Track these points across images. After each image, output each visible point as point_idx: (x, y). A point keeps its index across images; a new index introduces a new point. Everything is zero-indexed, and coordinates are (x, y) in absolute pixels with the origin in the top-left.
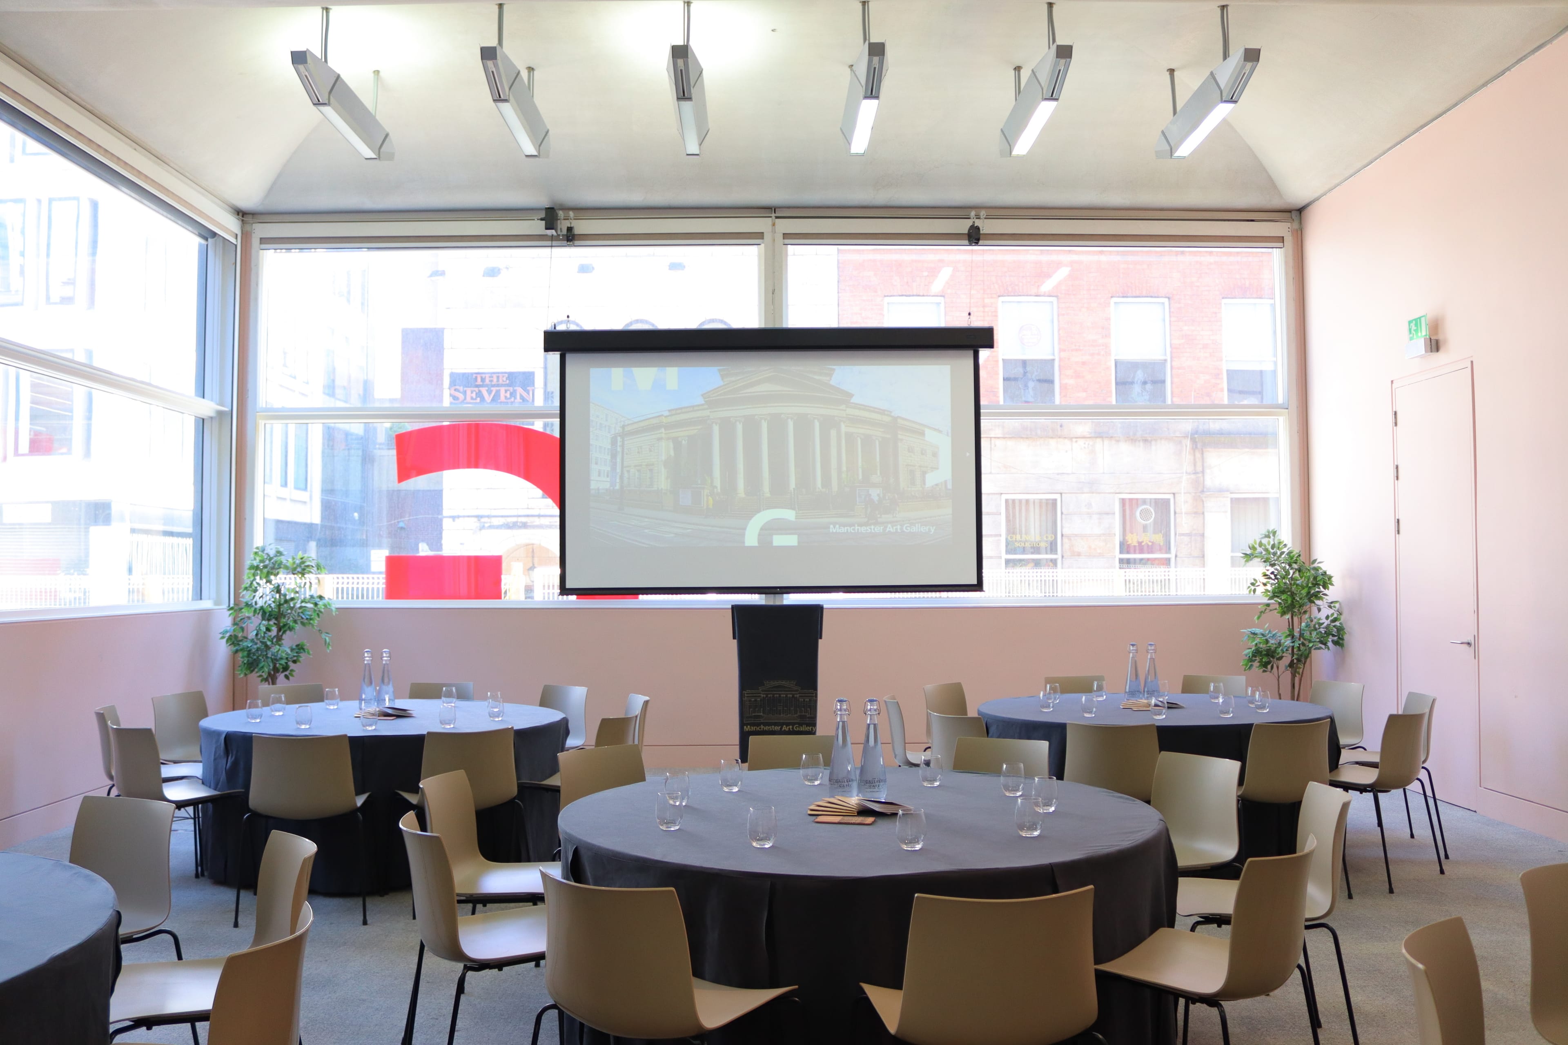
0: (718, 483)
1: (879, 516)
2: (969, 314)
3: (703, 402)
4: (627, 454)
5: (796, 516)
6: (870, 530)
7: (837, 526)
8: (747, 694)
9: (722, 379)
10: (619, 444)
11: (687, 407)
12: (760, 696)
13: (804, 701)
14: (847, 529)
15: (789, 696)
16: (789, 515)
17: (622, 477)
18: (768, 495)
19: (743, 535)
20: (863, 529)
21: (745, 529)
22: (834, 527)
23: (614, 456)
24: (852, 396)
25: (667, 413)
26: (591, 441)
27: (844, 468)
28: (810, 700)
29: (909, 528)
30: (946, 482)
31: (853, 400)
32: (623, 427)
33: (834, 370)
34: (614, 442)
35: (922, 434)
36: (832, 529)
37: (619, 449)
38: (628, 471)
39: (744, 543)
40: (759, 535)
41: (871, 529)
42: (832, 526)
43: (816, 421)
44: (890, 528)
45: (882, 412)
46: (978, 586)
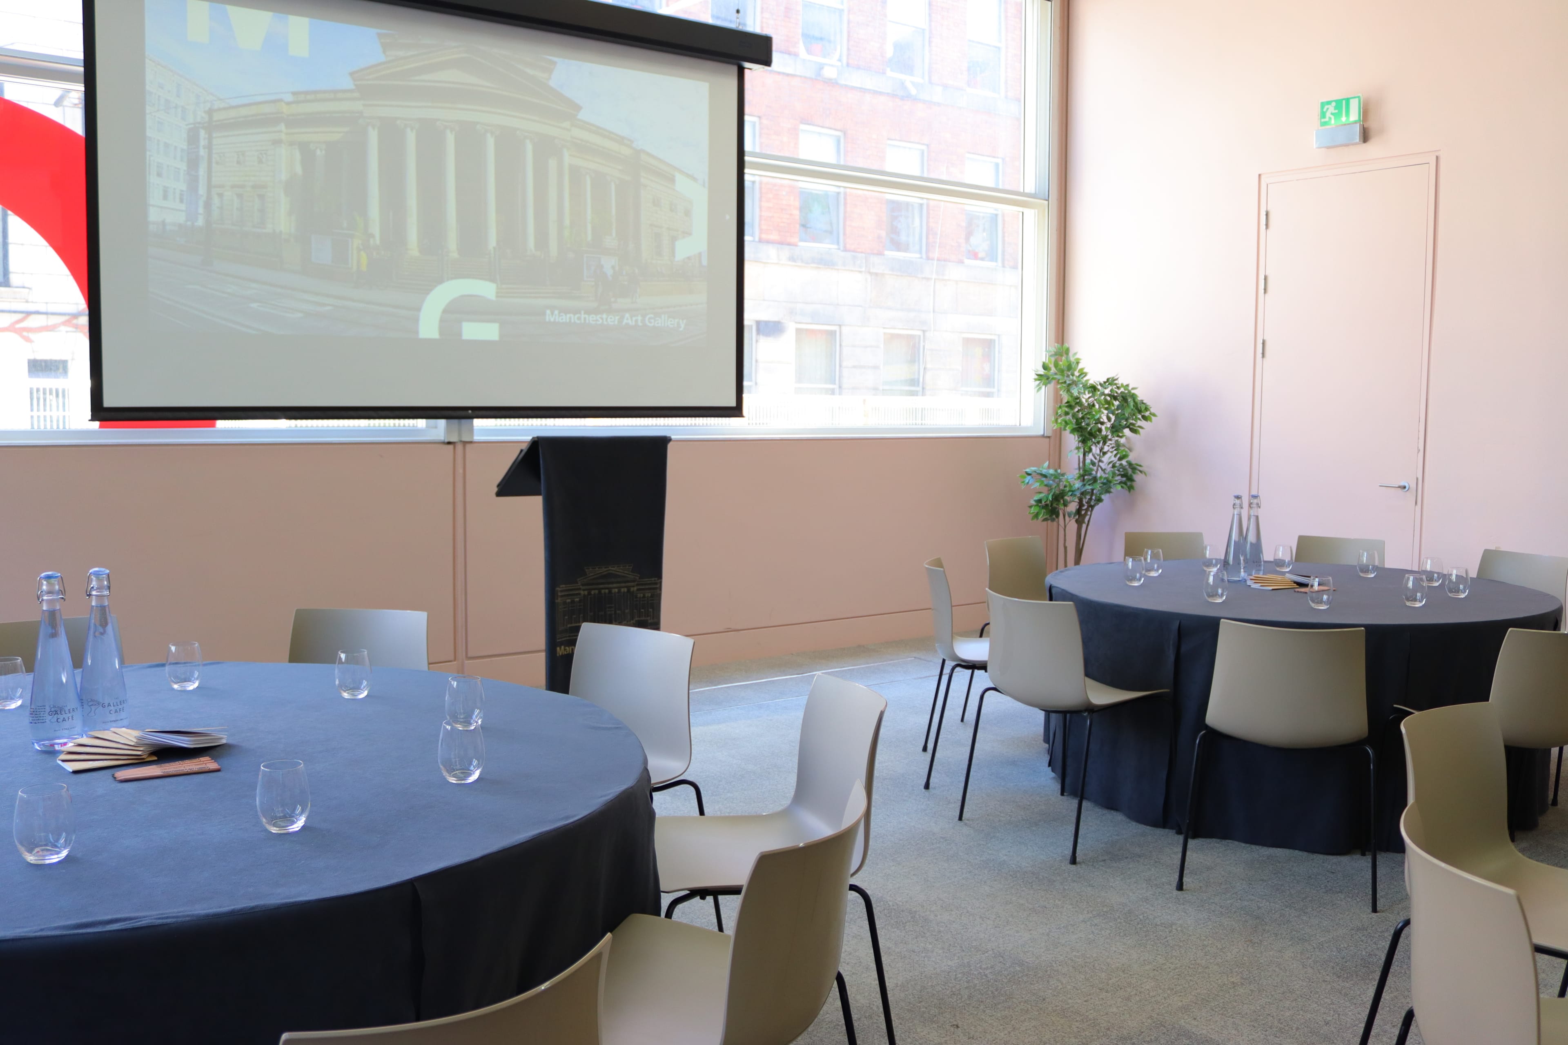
0: (376, 229)
1: (613, 300)
2: (738, 11)
3: (353, 87)
4: (217, 163)
5: (497, 293)
6: (601, 321)
7: (556, 312)
8: (561, 591)
9: (384, 52)
10: (202, 142)
11: (325, 92)
12: (579, 594)
13: (644, 597)
14: (570, 318)
15: (623, 590)
16: (486, 290)
17: (208, 205)
18: (455, 255)
19: (416, 320)
20: (592, 319)
21: (419, 309)
22: (552, 313)
23: (193, 163)
24: (578, 108)
25: (289, 98)
26: (148, 130)
27: (567, 222)
28: (652, 596)
29: (653, 321)
30: (700, 254)
31: (582, 115)
32: (210, 112)
33: (555, 63)
34: (192, 138)
35: (672, 180)
36: (549, 317)
37: (202, 152)
38: (220, 195)
39: (417, 332)
40: (442, 321)
41: (602, 319)
42: (548, 312)
43: (528, 141)
44: (627, 319)
45: (621, 140)
46: (736, 411)
